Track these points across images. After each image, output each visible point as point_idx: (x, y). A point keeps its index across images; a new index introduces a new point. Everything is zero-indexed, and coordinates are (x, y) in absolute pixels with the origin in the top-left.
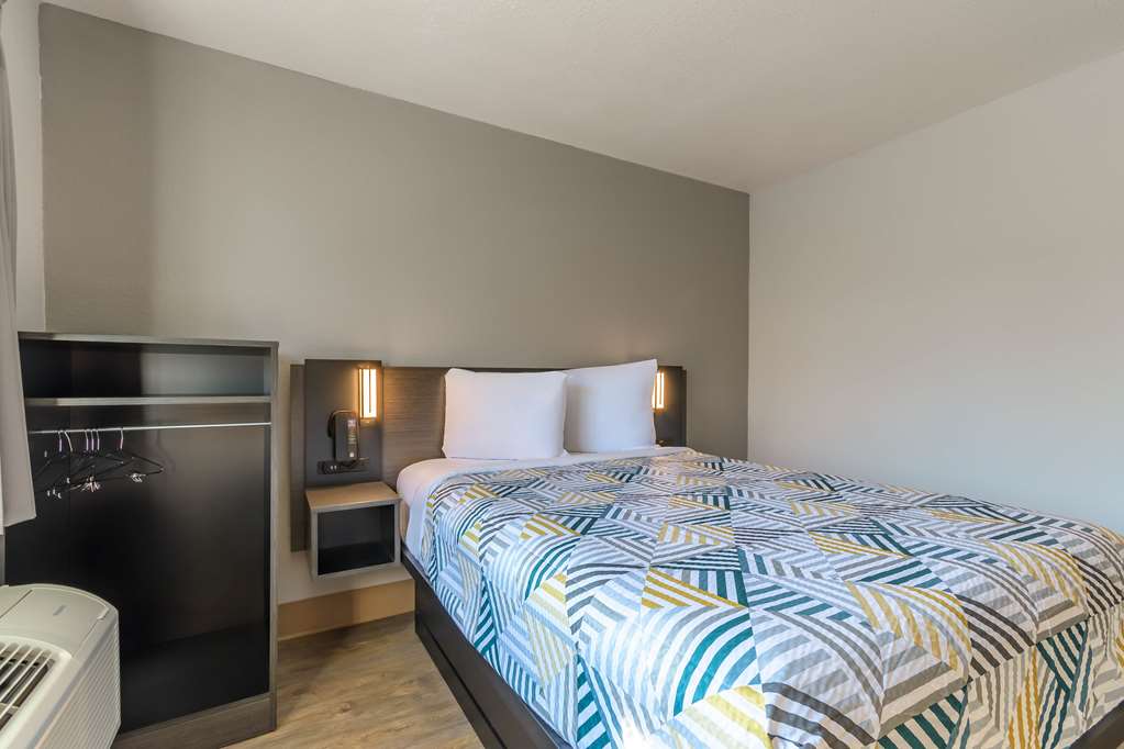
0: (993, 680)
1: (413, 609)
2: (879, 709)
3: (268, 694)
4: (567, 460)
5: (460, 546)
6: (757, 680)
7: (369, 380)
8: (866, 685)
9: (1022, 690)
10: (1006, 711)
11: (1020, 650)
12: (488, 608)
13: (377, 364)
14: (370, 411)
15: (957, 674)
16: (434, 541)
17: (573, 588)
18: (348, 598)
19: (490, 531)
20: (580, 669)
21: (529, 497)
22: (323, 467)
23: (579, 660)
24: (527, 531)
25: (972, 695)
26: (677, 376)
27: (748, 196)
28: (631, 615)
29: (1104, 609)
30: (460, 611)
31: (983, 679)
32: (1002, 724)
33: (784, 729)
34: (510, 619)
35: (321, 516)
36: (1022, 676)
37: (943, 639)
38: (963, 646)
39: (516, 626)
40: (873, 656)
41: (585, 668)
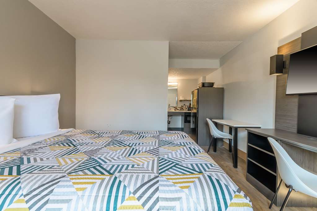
2: (153, 173)
6: (130, 193)
8: (148, 173)
37: (149, 158)
38: (152, 156)
40: (144, 169)
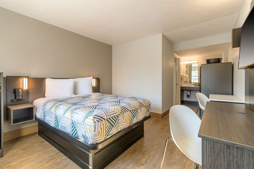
0: (123, 115)
1: (38, 131)
2: (107, 116)
3: (1, 149)
4: (74, 96)
5: (51, 111)
6: (93, 115)
7: (25, 81)
8: (106, 115)
9: (127, 116)
10: (125, 118)
11: (127, 111)
12: (57, 120)
13: (28, 77)
14: (26, 87)
15: (118, 114)
16: (44, 112)
17: (71, 112)
18: (19, 131)
19: (57, 107)
20: (72, 122)
21: (65, 102)
22: (12, 101)
23: (72, 121)
24: (64, 106)
25: (120, 116)
26: (98, 80)
27: (112, 46)
28: (79, 113)
29: (141, 107)
30: (51, 123)
31: (122, 114)
32: (124, 119)
33: (95, 119)
34: (61, 120)
35: (14, 111)
36: (127, 115)
37: (117, 110)
38: (120, 111)
39: (62, 121)
40: (108, 112)
41: (73, 122)
